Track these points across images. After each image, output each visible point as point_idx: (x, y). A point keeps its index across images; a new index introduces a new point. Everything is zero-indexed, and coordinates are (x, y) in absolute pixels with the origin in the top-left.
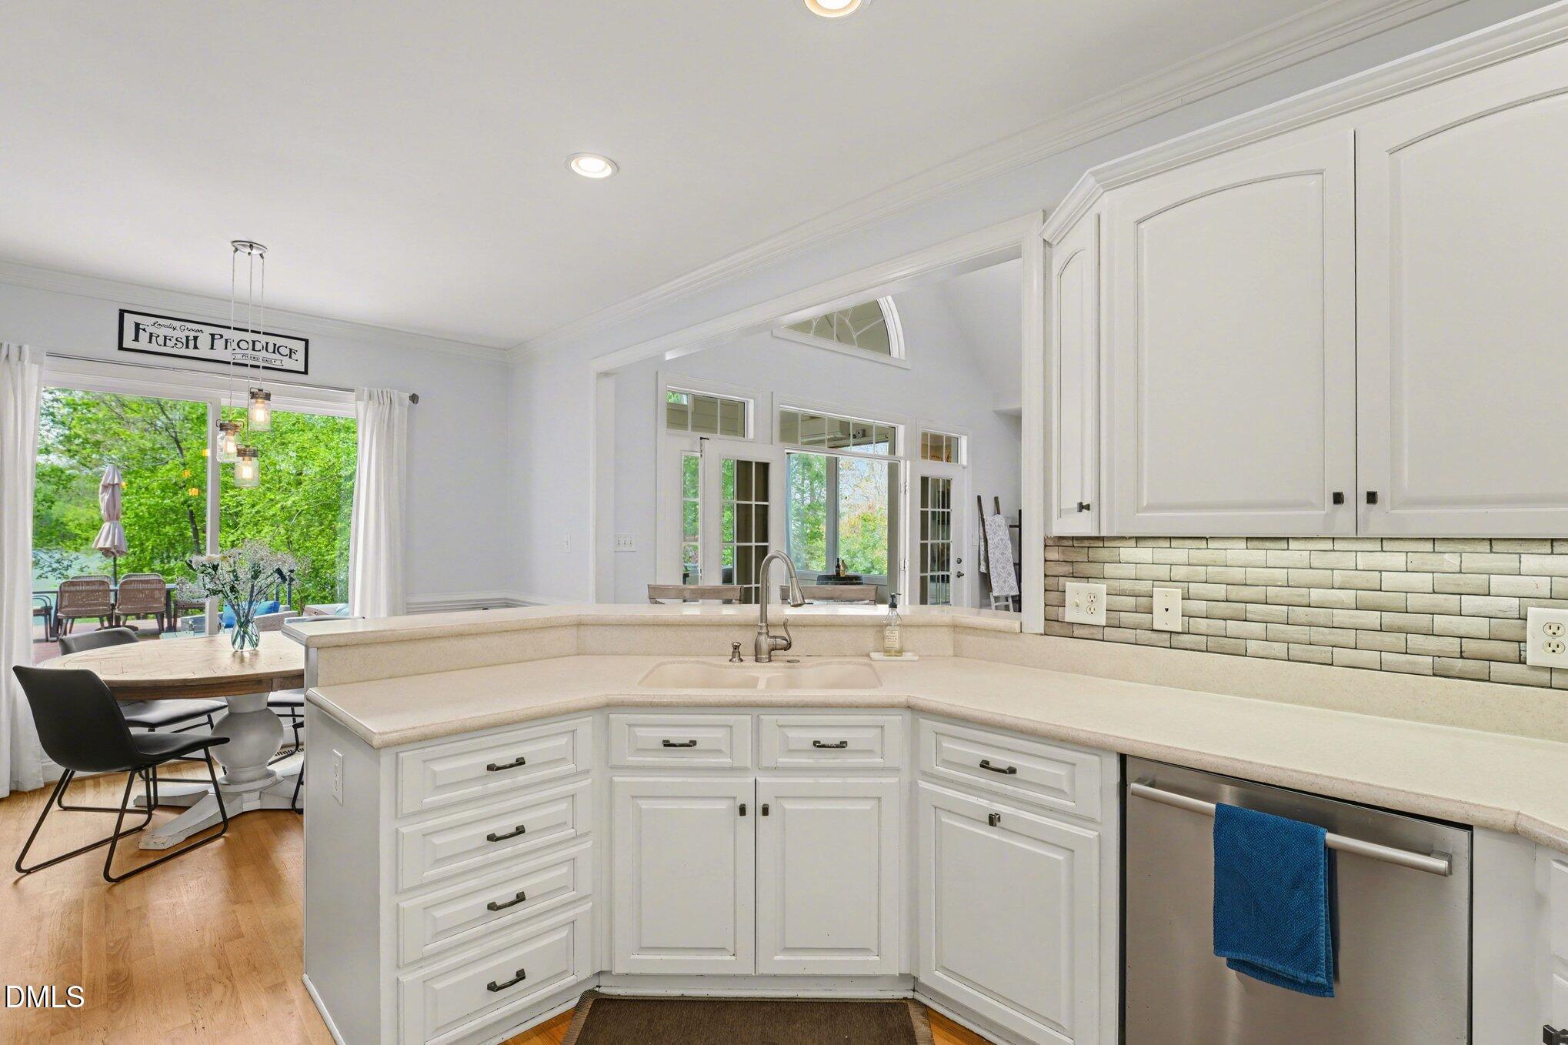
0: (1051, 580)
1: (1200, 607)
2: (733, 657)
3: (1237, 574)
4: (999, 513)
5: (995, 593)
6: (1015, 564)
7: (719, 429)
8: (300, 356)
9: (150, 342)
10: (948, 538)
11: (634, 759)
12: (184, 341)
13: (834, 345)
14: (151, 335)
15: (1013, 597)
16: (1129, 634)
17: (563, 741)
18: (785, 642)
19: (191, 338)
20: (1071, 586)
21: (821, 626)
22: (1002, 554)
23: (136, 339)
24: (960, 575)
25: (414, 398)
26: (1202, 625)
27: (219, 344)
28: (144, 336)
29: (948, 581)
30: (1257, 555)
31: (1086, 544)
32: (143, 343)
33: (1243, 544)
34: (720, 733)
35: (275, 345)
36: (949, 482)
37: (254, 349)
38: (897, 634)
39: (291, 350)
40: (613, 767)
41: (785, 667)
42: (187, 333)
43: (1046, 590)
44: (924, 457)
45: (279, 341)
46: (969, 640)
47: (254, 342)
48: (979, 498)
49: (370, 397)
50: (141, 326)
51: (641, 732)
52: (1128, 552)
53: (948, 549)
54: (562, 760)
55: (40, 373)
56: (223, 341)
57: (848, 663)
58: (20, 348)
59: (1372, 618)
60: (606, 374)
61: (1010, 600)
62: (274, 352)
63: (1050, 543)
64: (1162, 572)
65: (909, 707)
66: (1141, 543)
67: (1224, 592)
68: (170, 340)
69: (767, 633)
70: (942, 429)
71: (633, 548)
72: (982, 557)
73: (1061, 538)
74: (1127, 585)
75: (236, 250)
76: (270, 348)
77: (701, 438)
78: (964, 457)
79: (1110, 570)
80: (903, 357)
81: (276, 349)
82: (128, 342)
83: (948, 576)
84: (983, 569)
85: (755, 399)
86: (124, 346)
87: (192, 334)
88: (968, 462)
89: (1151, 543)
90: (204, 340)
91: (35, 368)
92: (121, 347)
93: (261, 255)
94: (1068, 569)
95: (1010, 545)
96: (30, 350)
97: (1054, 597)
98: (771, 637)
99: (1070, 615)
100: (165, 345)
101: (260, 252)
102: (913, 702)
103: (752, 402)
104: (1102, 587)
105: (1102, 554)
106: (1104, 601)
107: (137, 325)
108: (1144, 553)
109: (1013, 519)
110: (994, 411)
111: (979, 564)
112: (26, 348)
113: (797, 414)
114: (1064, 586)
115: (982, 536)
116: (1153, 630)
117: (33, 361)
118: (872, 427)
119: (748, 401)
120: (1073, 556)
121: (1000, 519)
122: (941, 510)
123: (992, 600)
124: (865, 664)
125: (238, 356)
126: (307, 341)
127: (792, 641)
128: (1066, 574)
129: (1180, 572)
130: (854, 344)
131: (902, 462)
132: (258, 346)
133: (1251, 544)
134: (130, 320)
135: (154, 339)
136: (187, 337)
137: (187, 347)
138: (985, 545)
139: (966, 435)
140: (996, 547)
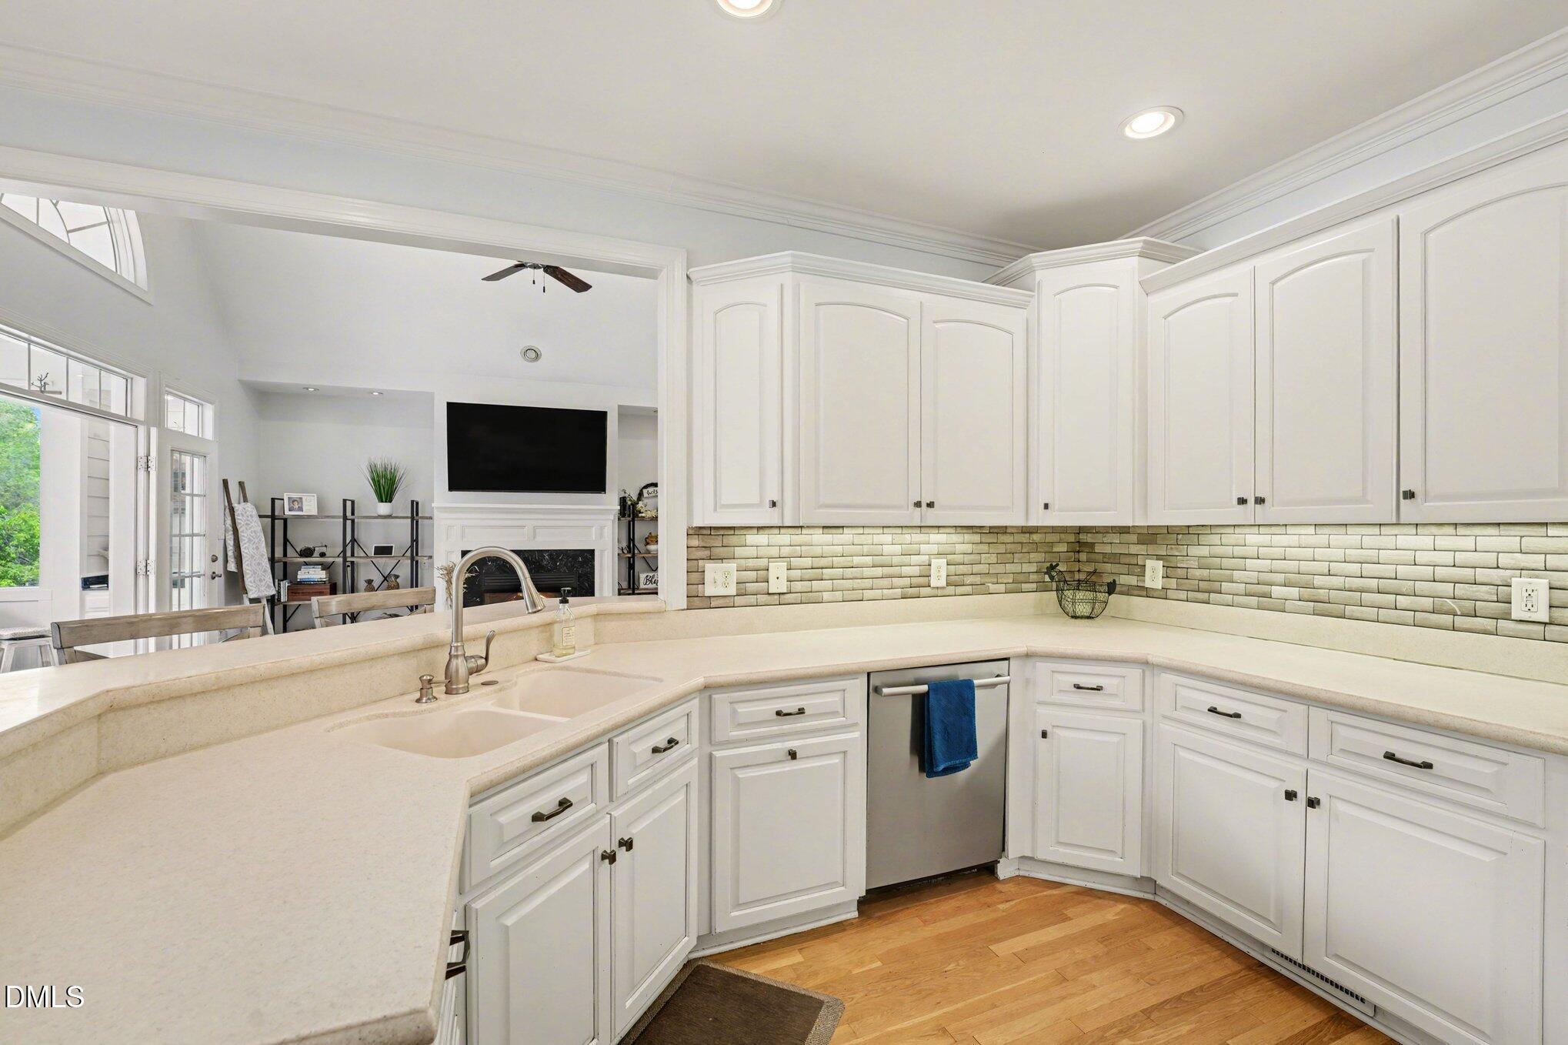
0: (691, 563)
1: (796, 574)
3: (818, 551)
4: (247, 500)
5: (251, 593)
15: (267, 597)
16: (752, 599)
20: (710, 567)
22: (257, 548)
24: (214, 576)
26: (798, 586)
30: (828, 538)
31: (722, 532)
33: (821, 531)
43: (688, 572)
46: (610, 626)
48: (225, 482)
52: (752, 538)
59: (879, 571)
61: (265, 600)
63: (691, 532)
64: (774, 551)
66: (761, 532)
67: (810, 562)
72: (230, 553)
73: (701, 528)
74: (751, 563)
78: (208, 430)
79: (739, 552)
80: (143, 285)
84: (232, 567)
88: (214, 435)
89: (767, 531)
94: (706, 553)
97: (695, 575)
99: (709, 590)
104: (732, 566)
105: (734, 540)
106: (734, 577)
108: (762, 538)
109: (263, 507)
110: (239, 380)
111: (226, 561)
114: (704, 567)
115: (230, 528)
116: (769, 594)
120: (711, 542)
121: (250, 508)
128: (705, 557)
129: (786, 551)
133: (826, 530)
138: (234, 539)
139: (211, 403)
140: (250, 541)
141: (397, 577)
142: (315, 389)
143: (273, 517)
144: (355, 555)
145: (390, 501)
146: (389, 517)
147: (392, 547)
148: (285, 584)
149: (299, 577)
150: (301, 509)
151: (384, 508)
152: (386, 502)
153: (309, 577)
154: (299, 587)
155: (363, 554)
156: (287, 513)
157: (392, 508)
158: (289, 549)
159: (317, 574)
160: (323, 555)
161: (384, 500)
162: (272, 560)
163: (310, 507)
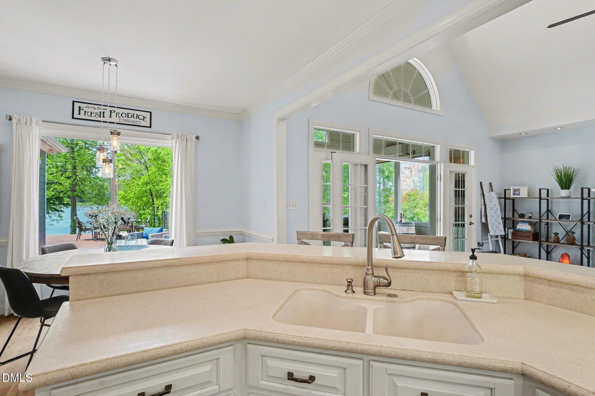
2: (348, 289)
4: (492, 191)
5: (492, 233)
6: (502, 218)
7: (341, 147)
8: (148, 119)
9: (85, 115)
10: (464, 204)
11: (265, 383)
12: (99, 114)
13: (400, 103)
14: (85, 112)
15: (501, 236)
17: (207, 368)
18: (386, 281)
19: (102, 113)
21: (413, 269)
22: (495, 213)
23: (79, 114)
24: (471, 224)
25: (197, 138)
27: (114, 115)
28: (82, 112)
29: (464, 226)
32: (82, 116)
34: (334, 373)
35: (137, 115)
36: (464, 174)
37: (128, 117)
38: (478, 280)
39: (144, 117)
40: (251, 387)
41: (386, 301)
42: (100, 110)
44: (451, 162)
45: (139, 113)
47: (128, 114)
48: (481, 183)
49: (178, 138)
50: (81, 108)
51: (271, 362)
53: (464, 210)
54: (208, 383)
55: (40, 129)
56: (115, 113)
57: (436, 299)
58: (31, 118)
60: (282, 119)
61: (500, 237)
62: (137, 118)
65: (524, 375)
68: (93, 113)
69: (373, 274)
70: (460, 147)
71: (297, 208)
72: (483, 214)
75: (105, 63)
76: (135, 117)
77: (332, 152)
78: (472, 162)
80: (439, 109)
81: (138, 117)
82: (76, 116)
83: (464, 224)
84: (484, 220)
85: (360, 132)
86: (74, 117)
87: (102, 111)
88: (475, 163)
90: (107, 113)
91: (38, 127)
92: (73, 118)
93: (116, 65)
95: (499, 208)
96: (35, 119)
98: (377, 277)
100: (91, 116)
101: (116, 63)
102: (529, 370)
103: (358, 133)
107: (80, 107)
109: (500, 194)
110: (489, 137)
111: (481, 218)
112: (34, 118)
113: (381, 140)
115: (483, 203)
117: (37, 124)
118: (422, 146)
119: (356, 134)
121: (493, 195)
122: (460, 189)
123: (489, 237)
124: (451, 302)
125: (121, 120)
126: (151, 113)
127: (392, 280)
130: (412, 103)
131: (439, 164)
132: (130, 115)
134: (77, 105)
135: (86, 113)
136: (100, 112)
137: (100, 117)
138: (484, 208)
139: (473, 150)
140: (491, 209)
141: (574, 233)
142: (525, 134)
143: (505, 198)
144: (549, 219)
145: (569, 188)
146: (569, 197)
147: (570, 215)
148: (510, 231)
149: (517, 228)
150: (519, 194)
151: (564, 193)
152: (565, 189)
153: (522, 228)
154: (518, 233)
155: (554, 219)
156: (512, 196)
157: (570, 193)
158: (515, 213)
159: (526, 227)
160: (530, 217)
161: (564, 188)
162: (505, 219)
163: (524, 193)
